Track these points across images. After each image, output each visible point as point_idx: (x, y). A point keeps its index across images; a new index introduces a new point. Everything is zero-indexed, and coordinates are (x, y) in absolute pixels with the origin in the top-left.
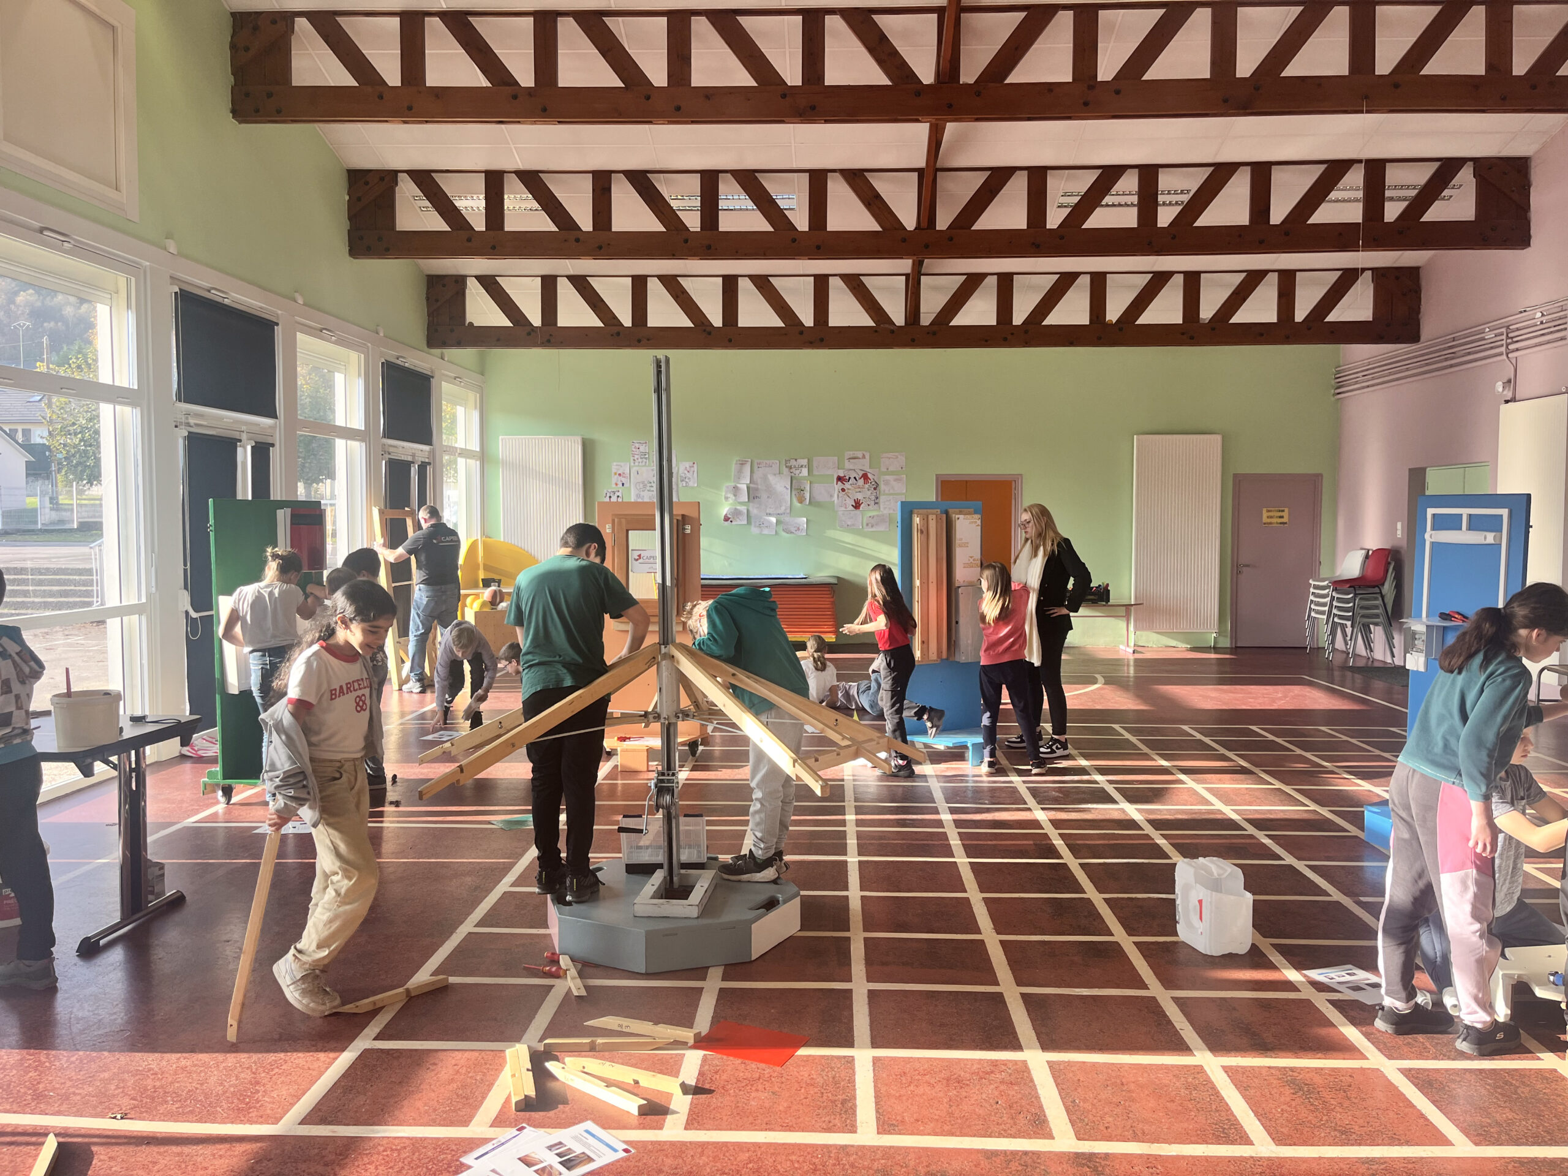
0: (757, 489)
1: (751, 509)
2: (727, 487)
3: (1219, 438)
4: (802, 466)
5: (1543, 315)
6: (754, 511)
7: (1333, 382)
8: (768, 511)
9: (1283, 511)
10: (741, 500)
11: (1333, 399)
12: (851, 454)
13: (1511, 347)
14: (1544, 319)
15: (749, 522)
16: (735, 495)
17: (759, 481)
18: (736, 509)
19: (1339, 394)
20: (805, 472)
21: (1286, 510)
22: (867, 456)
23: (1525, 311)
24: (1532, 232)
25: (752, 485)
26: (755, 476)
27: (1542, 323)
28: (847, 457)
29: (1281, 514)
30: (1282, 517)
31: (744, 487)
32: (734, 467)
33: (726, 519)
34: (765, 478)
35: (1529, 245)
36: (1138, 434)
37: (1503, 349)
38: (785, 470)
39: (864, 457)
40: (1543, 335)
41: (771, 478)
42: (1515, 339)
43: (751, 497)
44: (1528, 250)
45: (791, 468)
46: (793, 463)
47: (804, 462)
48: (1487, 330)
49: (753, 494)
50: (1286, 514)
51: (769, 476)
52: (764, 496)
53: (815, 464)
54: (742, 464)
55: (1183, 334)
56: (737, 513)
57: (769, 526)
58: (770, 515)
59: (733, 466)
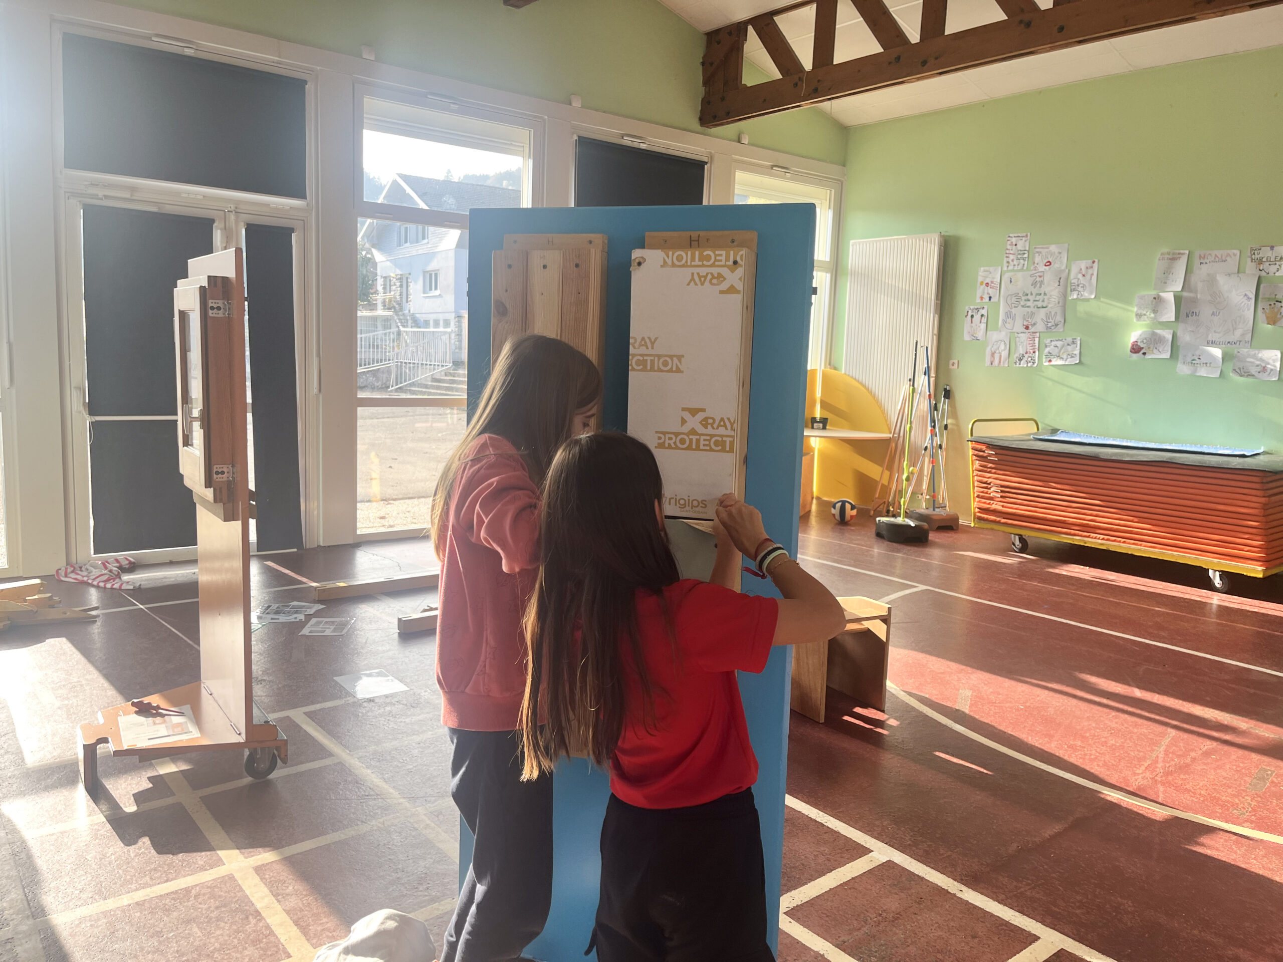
0: (1193, 301)
1: (1179, 333)
2: (1143, 297)
6: (1185, 337)
8: (1210, 338)
10: (1164, 318)
15: (1174, 355)
16: (1155, 311)
17: (1200, 286)
18: (1154, 334)
25: (1185, 294)
26: (1193, 278)
31: (1171, 297)
32: (1157, 264)
33: (1136, 349)
34: (1211, 281)
38: (1250, 267)
41: (1221, 280)
43: (1182, 314)
45: (1260, 262)
46: (1266, 253)
49: (1186, 309)
51: (1219, 277)
52: (1206, 311)
54: (1173, 259)
56: (1154, 340)
57: (1209, 363)
58: (1213, 343)
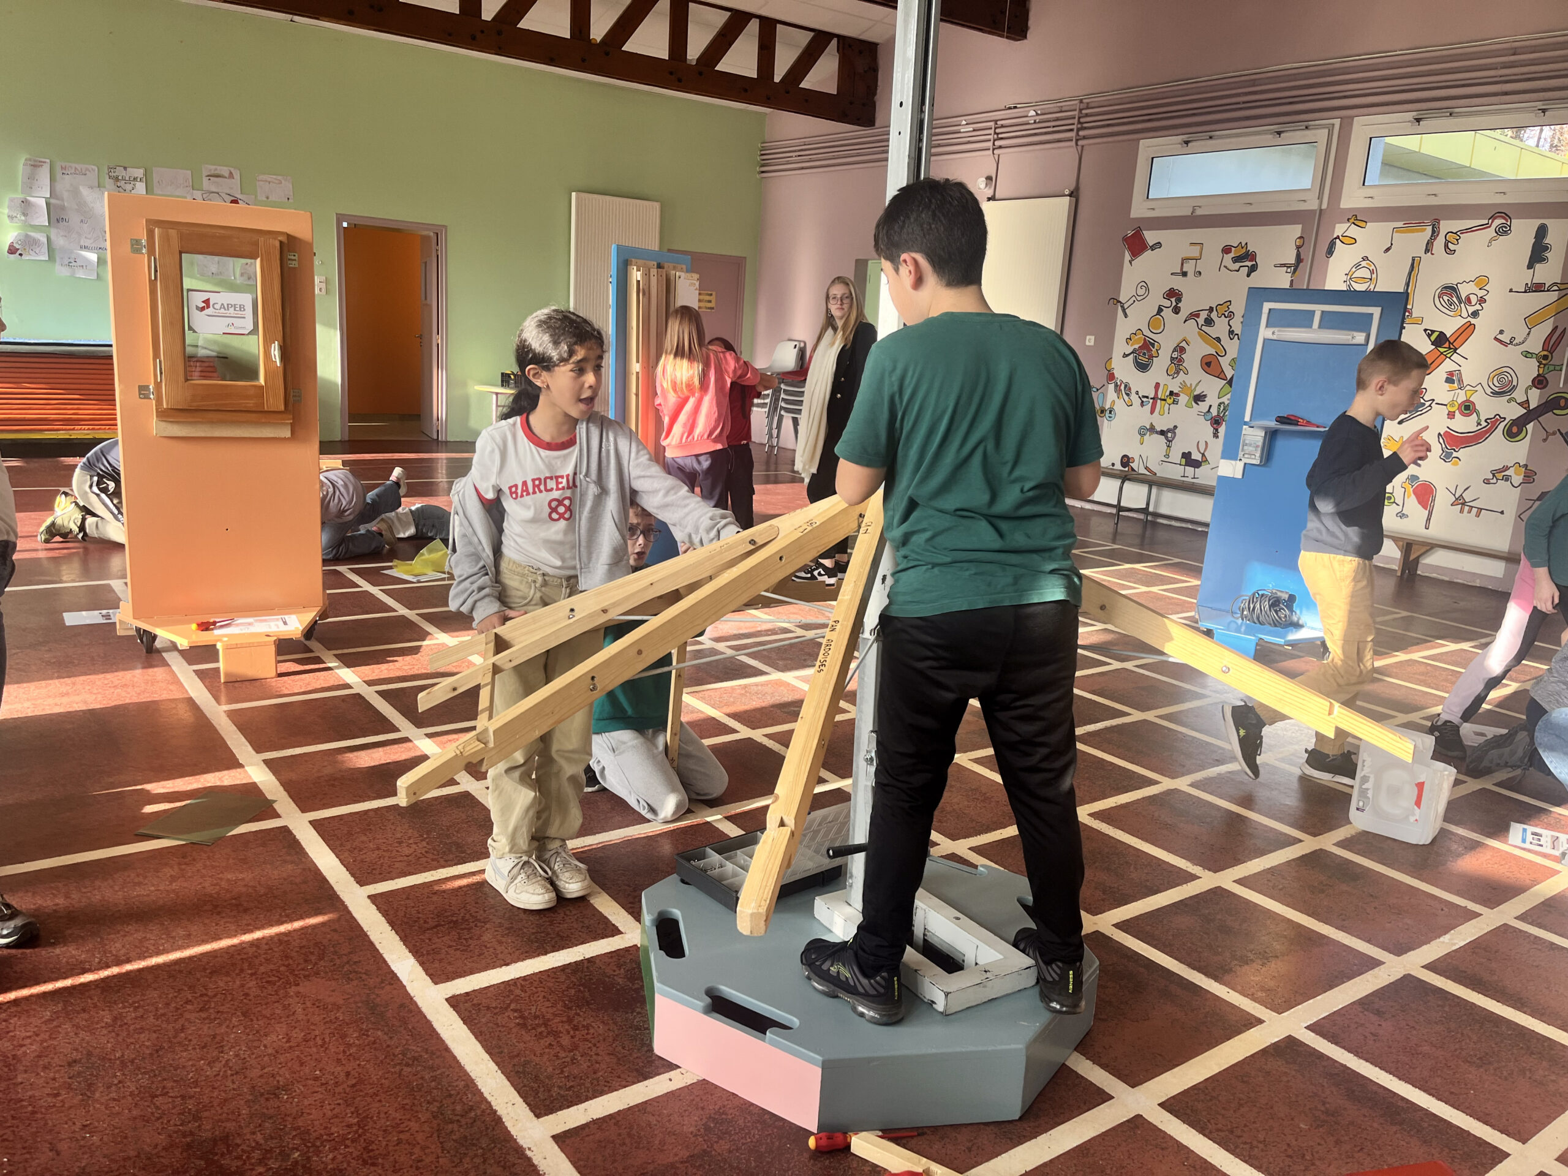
0: (63, 208)
1: (53, 237)
2: (12, 200)
3: (657, 205)
4: (135, 179)
5: (1037, 114)
6: (59, 241)
7: (759, 158)
8: (82, 243)
9: (711, 295)
10: (37, 222)
11: (758, 176)
12: (212, 168)
13: (998, 143)
14: (1038, 118)
15: (51, 257)
16: (25, 215)
17: (66, 195)
18: (27, 236)
19: (763, 172)
20: (141, 188)
21: (714, 293)
22: (237, 175)
23: (1015, 107)
24: (1030, 23)
25: (53, 201)
26: (59, 187)
27: (1035, 122)
28: (205, 173)
29: (708, 298)
30: (710, 301)
31: (42, 203)
32: (21, 168)
33: (12, 250)
34: (75, 192)
35: (1025, 37)
36: (578, 191)
37: (990, 144)
38: (109, 183)
39: (231, 175)
40: (1035, 134)
41: (85, 191)
42: (1000, 136)
43: (53, 219)
44: (1025, 41)
45: (117, 179)
46: (120, 172)
47: (139, 173)
48: (964, 122)
49: (56, 215)
50: (713, 298)
51: (81, 188)
52: (74, 218)
53: (156, 178)
54: (35, 165)
55: (671, 73)
56: (29, 243)
57: (85, 265)
58: (86, 248)
59: (21, 166)
